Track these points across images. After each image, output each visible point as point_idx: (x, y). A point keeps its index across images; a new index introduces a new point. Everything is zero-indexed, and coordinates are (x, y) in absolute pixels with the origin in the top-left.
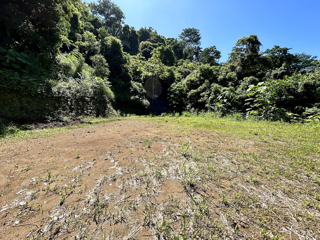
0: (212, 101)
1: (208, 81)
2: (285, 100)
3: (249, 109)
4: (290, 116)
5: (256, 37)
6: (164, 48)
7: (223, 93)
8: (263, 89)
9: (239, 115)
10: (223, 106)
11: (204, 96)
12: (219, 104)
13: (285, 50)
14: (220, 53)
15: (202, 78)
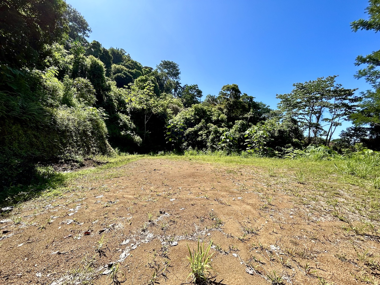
0: (213, 141)
1: (204, 121)
5: (237, 87)
11: (201, 135)
13: (251, 98)
14: (201, 92)
15: (198, 117)
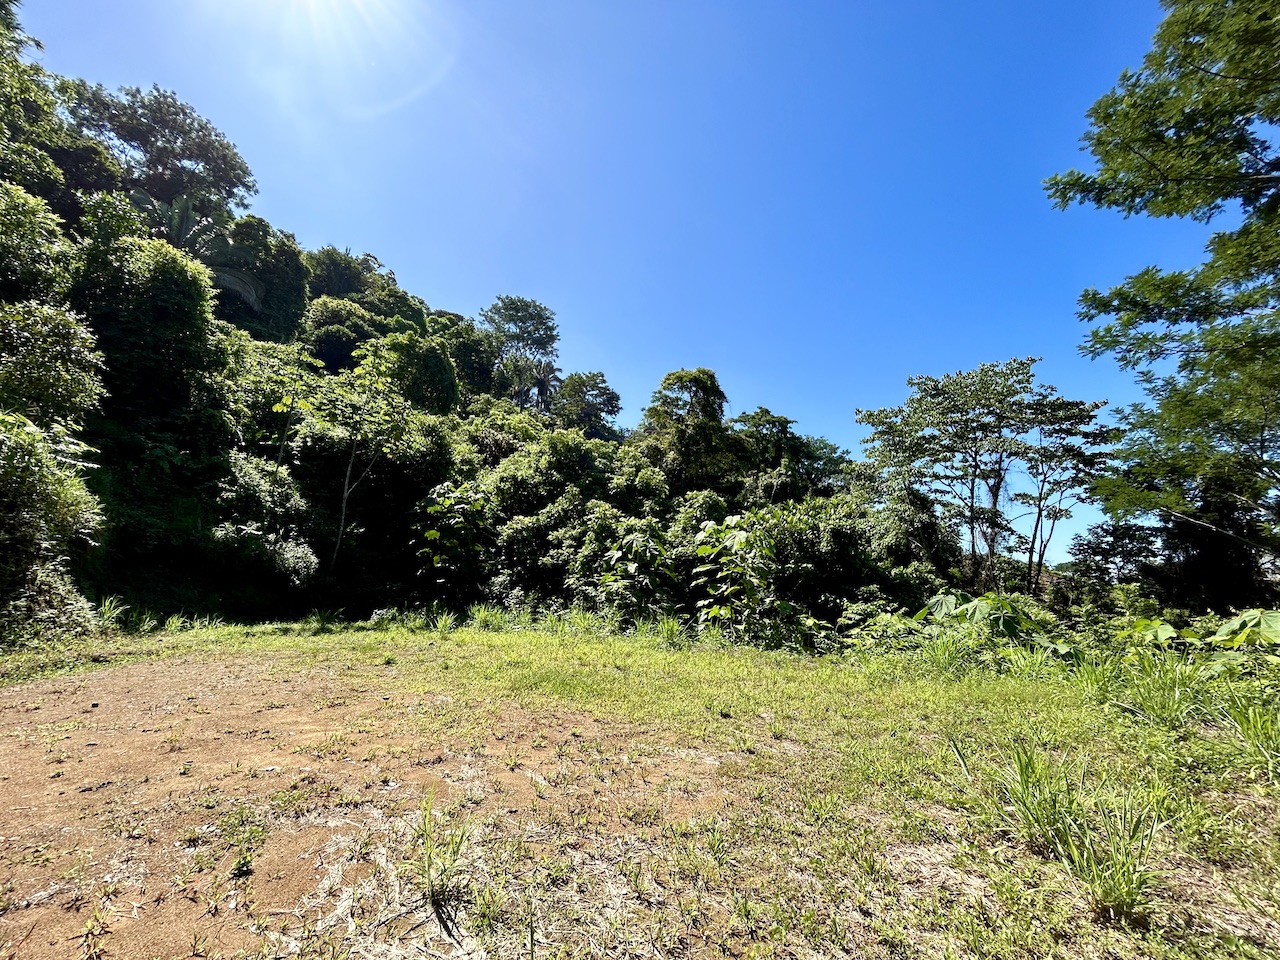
0: (589, 568)
1: (576, 490)
2: (796, 573)
3: (706, 602)
4: (810, 628)
5: (712, 377)
6: (417, 341)
7: (625, 541)
8: (737, 539)
9: (675, 624)
10: (626, 588)
11: (559, 545)
12: (613, 578)
14: (617, 398)
15: (556, 476)
